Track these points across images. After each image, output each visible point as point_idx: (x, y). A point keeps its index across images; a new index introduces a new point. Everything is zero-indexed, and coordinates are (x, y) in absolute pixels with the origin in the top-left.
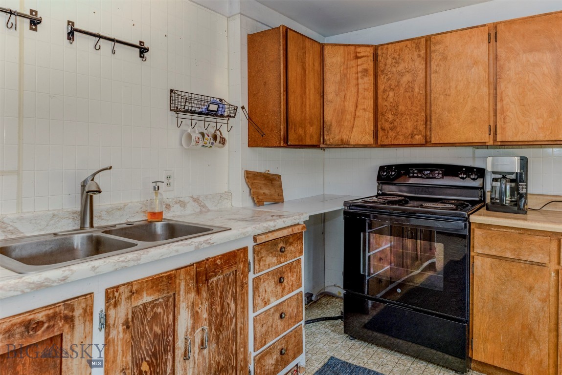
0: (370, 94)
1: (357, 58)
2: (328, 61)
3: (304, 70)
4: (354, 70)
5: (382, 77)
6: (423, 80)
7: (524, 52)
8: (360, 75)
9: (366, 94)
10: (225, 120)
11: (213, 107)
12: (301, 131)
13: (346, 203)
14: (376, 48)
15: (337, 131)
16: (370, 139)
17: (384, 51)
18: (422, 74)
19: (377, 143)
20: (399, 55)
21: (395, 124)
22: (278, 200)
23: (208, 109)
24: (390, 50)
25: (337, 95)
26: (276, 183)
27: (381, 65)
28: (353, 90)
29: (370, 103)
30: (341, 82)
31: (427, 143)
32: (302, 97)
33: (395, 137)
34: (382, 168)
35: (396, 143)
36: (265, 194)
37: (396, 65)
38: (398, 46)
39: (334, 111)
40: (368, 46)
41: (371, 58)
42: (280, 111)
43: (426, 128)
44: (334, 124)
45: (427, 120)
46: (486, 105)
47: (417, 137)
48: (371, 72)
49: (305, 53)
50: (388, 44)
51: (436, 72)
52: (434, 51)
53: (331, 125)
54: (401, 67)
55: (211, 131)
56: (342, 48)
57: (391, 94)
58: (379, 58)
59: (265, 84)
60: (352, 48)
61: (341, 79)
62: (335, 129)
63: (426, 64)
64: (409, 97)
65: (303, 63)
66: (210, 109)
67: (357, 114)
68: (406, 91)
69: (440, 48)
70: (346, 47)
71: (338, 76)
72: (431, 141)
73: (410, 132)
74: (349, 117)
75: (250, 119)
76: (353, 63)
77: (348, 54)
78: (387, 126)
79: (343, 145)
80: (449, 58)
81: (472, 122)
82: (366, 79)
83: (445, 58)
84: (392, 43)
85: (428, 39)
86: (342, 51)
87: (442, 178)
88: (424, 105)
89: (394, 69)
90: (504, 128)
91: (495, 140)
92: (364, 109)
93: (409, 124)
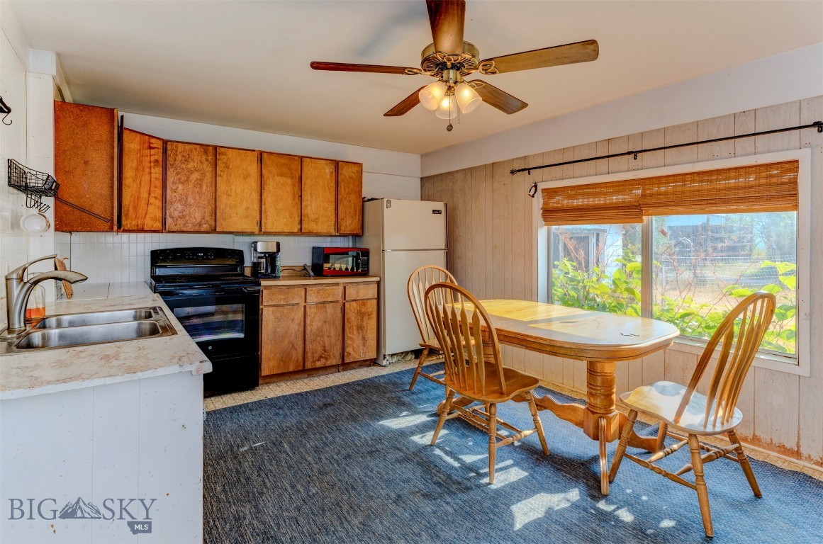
1: (150, 148)
2: (127, 145)
4: (148, 159)
5: (172, 170)
6: (211, 180)
8: (152, 164)
9: (157, 183)
14: (165, 142)
15: (133, 216)
16: (158, 225)
17: (174, 147)
18: (209, 175)
19: (165, 229)
20: (188, 155)
21: (185, 213)
24: (179, 148)
25: (134, 181)
27: (170, 159)
28: (147, 177)
29: (160, 192)
30: (137, 169)
33: (184, 224)
34: (153, 253)
35: (185, 230)
37: (186, 163)
38: (188, 147)
39: (131, 196)
40: (160, 139)
41: (161, 151)
43: (212, 218)
44: (131, 209)
45: (213, 214)
46: (255, 206)
47: (204, 226)
48: (161, 163)
50: (179, 142)
51: (220, 176)
52: (219, 159)
53: (128, 210)
54: (191, 165)
56: (138, 135)
57: (180, 187)
58: (169, 152)
60: (147, 137)
61: (138, 166)
63: (213, 167)
64: (198, 192)
67: (150, 201)
68: (195, 186)
69: (224, 158)
70: (142, 136)
71: (135, 161)
72: (215, 230)
73: (198, 221)
74: (143, 204)
76: (147, 152)
77: (143, 143)
78: (176, 214)
79: (138, 229)
80: (230, 167)
81: (247, 217)
82: (157, 169)
83: (227, 167)
84: (182, 143)
85: (215, 148)
86: (139, 139)
87: (215, 259)
89: (183, 166)
90: (265, 223)
91: (260, 230)
92: (155, 197)
93: (197, 215)
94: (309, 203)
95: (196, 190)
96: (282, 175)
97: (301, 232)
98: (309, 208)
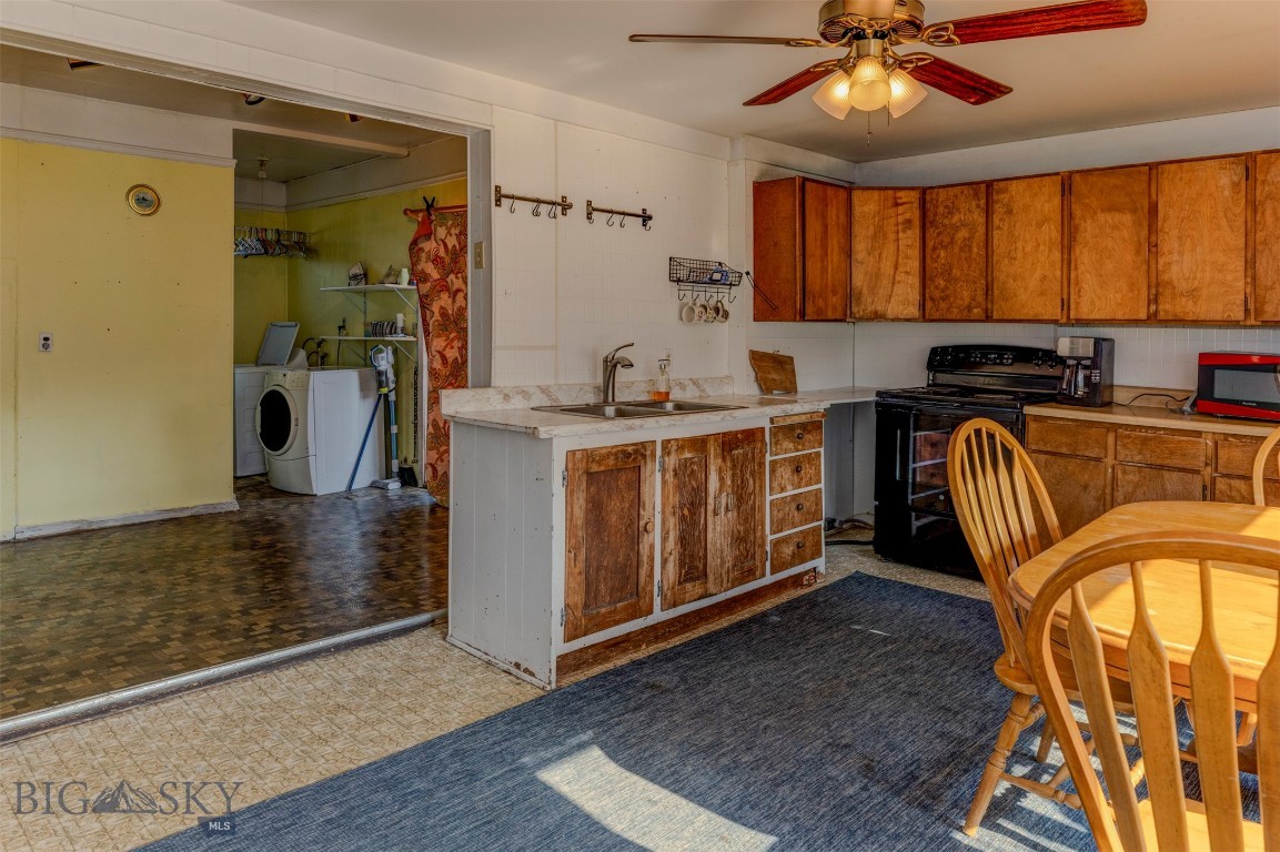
0: (915, 253)
1: (897, 205)
2: (858, 210)
3: (825, 227)
4: (893, 221)
5: (932, 230)
6: (983, 238)
7: (1103, 211)
8: (900, 227)
9: (910, 252)
10: (725, 289)
11: (717, 276)
12: (821, 303)
13: (879, 394)
14: (924, 191)
15: (869, 301)
16: (914, 311)
17: (934, 196)
18: (981, 230)
19: (925, 318)
20: (953, 203)
21: (948, 292)
22: (790, 388)
23: (711, 279)
24: (941, 195)
25: (869, 254)
26: (787, 366)
27: (930, 215)
28: (892, 247)
29: (915, 264)
30: (874, 237)
31: (988, 318)
32: (822, 261)
33: (948, 309)
34: (934, 351)
35: (949, 317)
36: (773, 379)
37: (950, 216)
38: (952, 192)
39: (866, 274)
40: (913, 189)
41: (916, 205)
42: (795, 279)
43: (986, 298)
44: (865, 291)
45: (988, 290)
46: (1058, 273)
47: (975, 311)
48: (917, 223)
49: (827, 205)
50: (940, 187)
51: (999, 228)
52: (997, 202)
53: (860, 293)
54: (955, 219)
55: (712, 302)
56: (877, 192)
57: (943, 254)
58: (928, 205)
59: (775, 244)
60: (891, 192)
61: (875, 234)
62: (867, 298)
63: (987, 217)
64: (966, 259)
65: (824, 217)
66: (714, 278)
67: (897, 278)
68: (961, 250)
69: (1004, 197)
70: (882, 191)
71: (871, 229)
72: (992, 316)
73: (966, 303)
74: (885, 282)
75: (756, 287)
76: (892, 212)
77: (884, 201)
78: (937, 294)
79: (877, 317)
80: (1015, 211)
81: (1042, 294)
82: (909, 232)
83: (1010, 212)
84: (944, 187)
85: (989, 184)
86: (878, 196)
87: (1011, 364)
88: (984, 269)
89: (946, 221)
90: (1078, 304)
91: (1068, 318)
92: (907, 272)
93: (965, 294)
94: (1175, 257)
95: (963, 255)
96: (1111, 209)
97: (1153, 320)
98: (1175, 268)
